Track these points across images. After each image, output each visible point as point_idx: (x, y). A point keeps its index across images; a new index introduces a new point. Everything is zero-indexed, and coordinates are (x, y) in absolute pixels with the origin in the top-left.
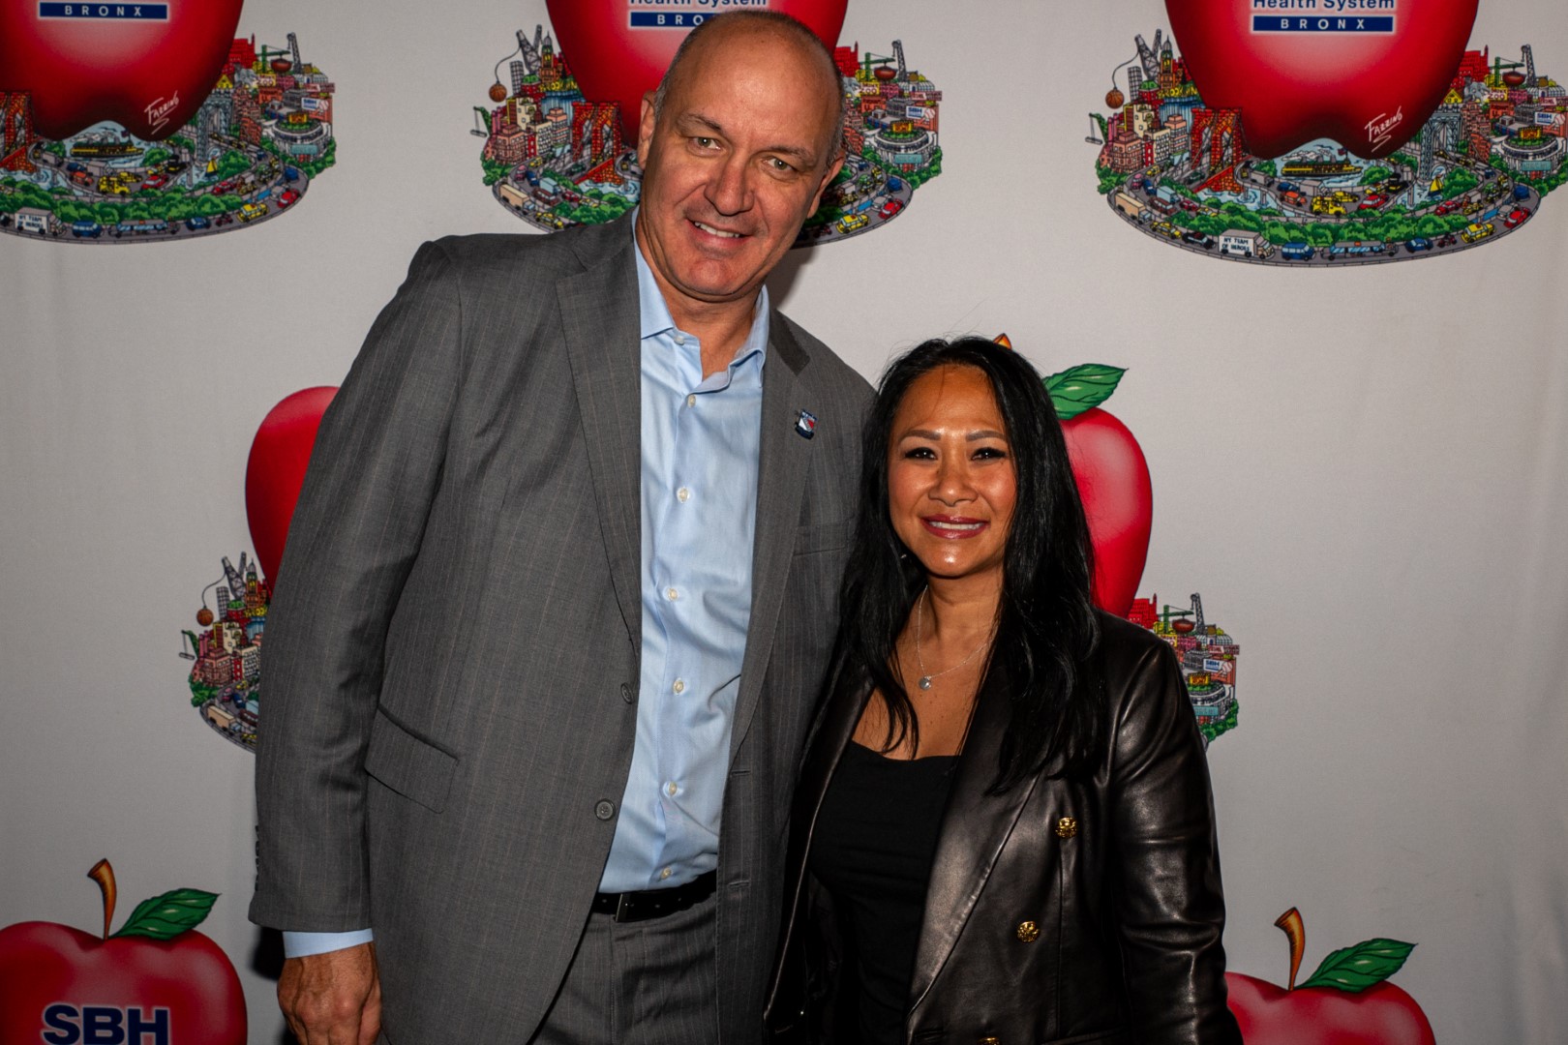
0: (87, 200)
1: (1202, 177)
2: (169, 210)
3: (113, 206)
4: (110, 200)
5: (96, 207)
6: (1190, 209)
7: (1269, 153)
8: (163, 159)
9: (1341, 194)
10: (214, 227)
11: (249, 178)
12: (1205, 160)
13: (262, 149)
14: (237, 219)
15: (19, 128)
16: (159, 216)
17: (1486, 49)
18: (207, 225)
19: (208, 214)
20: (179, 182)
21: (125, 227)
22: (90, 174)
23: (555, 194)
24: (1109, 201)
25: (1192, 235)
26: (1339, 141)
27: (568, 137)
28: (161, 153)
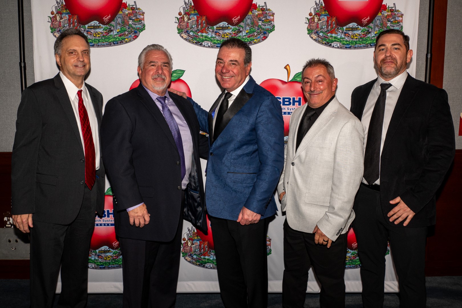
0: (91, 38)
1: (329, 31)
2: (109, 40)
3: (97, 39)
4: (96, 38)
5: (93, 40)
6: (326, 37)
7: (343, 26)
8: (108, 29)
9: (357, 34)
10: (119, 44)
11: (127, 33)
12: (329, 27)
13: (129, 27)
14: (124, 42)
15: (76, 23)
16: (107, 41)
17: (386, 4)
18: (118, 43)
19: (118, 41)
20: (111, 34)
21: (100, 44)
22: (92, 33)
23: (193, 35)
24: (310, 36)
25: (327, 43)
26: (357, 23)
27: (196, 23)
28: (107, 28)
